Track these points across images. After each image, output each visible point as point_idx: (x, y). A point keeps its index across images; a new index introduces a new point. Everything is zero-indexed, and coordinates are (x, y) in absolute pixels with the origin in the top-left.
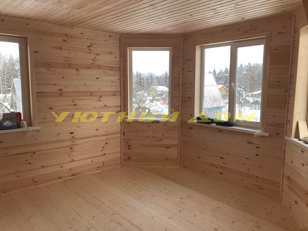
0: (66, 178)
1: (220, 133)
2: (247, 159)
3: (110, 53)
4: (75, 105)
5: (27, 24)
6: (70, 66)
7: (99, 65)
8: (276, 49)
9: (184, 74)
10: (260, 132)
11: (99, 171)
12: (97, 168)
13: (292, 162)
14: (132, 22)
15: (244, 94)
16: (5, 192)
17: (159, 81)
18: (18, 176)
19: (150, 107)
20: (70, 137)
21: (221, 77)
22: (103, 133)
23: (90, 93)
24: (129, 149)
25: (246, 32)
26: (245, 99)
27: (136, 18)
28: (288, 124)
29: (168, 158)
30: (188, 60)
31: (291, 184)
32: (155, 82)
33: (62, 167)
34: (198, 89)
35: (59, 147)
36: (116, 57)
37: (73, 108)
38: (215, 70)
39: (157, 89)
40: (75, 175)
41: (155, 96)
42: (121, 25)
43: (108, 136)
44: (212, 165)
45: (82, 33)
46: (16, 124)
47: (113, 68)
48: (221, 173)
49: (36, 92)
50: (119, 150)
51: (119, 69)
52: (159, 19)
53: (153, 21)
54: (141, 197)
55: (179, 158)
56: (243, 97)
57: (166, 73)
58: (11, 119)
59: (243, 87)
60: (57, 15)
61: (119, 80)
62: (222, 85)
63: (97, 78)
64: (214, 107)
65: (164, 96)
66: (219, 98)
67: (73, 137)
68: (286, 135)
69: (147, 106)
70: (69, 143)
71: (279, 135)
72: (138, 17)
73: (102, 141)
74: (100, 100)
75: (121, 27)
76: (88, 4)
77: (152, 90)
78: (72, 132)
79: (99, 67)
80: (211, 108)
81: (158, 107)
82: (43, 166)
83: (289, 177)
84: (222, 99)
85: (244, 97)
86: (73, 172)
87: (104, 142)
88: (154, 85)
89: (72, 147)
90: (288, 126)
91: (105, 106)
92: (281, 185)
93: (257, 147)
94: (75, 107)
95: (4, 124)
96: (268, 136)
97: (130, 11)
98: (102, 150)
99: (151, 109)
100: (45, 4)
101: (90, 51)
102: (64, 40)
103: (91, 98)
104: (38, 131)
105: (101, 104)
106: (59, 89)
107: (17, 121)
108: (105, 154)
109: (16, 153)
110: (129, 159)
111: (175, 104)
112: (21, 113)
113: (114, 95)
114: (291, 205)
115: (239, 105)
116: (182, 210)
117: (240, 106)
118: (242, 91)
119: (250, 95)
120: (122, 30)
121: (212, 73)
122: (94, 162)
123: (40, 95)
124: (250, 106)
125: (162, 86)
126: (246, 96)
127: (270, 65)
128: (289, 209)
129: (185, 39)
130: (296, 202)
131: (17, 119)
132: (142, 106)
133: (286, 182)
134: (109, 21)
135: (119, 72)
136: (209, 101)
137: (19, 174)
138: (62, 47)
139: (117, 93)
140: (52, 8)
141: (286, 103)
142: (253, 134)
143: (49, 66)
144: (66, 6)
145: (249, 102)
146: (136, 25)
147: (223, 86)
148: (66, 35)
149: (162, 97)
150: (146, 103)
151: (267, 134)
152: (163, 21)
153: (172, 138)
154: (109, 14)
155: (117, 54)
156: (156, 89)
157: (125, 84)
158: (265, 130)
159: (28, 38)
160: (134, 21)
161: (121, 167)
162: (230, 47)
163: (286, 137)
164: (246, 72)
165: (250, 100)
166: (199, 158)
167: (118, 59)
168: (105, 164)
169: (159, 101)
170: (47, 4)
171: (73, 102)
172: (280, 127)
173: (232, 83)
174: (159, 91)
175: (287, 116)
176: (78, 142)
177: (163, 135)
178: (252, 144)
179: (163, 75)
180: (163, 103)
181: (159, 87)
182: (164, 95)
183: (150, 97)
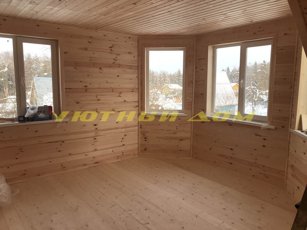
0: (90, 166)
1: (230, 127)
2: (255, 150)
3: (129, 53)
4: (98, 100)
5: (59, 29)
6: (94, 65)
7: (119, 64)
8: (282, 49)
9: (197, 72)
10: (267, 125)
11: (119, 160)
12: (117, 157)
13: (295, 151)
14: (150, 25)
15: (257, 92)
16: (39, 175)
17: (173, 79)
18: (50, 162)
19: (164, 104)
20: (94, 129)
21: (235, 75)
22: (123, 126)
23: (112, 89)
24: (146, 140)
25: (255, 33)
26: (259, 98)
27: (154, 22)
28: (292, 117)
29: (181, 149)
30: (201, 59)
31: (294, 171)
32: (168, 80)
33: (86, 155)
34: (210, 86)
35: (85, 137)
36: (134, 57)
37: (97, 102)
38: (228, 68)
39: (170, 87)
40: (97, 163)
41: (168, 94)
42: (140, 28)
43: (127, 129)
44: (222, 156)
45: (104, 36)
46: (48, 116)
47: (131, 67)
48: (231, 163)
49: (65, 88)
50: (137, 142)
51: (137, 68)
52: (175, 23)
53: (169, 24)
54: (157, 182)
55: (192, 150)
56: (256, 95)
57: (179, 72)
58: (44, 112)
59: (257, 85)
60: (85, 21)
61: (137, 78)
62: (236, 83)
63: (118, 76)
64: (227, 105)
65: (177, 94)
66: (232, 96)
67: (96, 129)
68: (291, 128)
69: (160, 104)
70: (93, 134)
71: (284, 128)
72: (156, 22)
73: (122, 133)
74: (121, 96)
75: (140, 30)
76: (114, 11)
77: (165, 88)
78: (95, 124)
79: (120, 66)
80: (224, 106)
81: (171, 104)
82: (70, 154)
83: (292, 166)
84: (235, 97)
85: (258, 95)
86: (95, 161)
87: (123, 134)
88: (167, 83)
89: (96, 137)
90: (293, 120)
91: (125, 101)
92: (286, 172)
93: (264, 139)
94: (98, 102)
95: (39, 116)
96: (274, 129)
97: (149, 16)
98: (122, 141)
99: (164, 107)
100: (77, 12)
101: (112, 52)
102: (89, 42)
103: (112, 93)
104: (66, 123)
105: (121, 99)
106: (85, 86)
107: (49, 113)
108: (124, 145)
109: (49, 142)
110: (145, 150)
111: (189, 100)
112: (52, 107)
113: (132, 91)
114: (294, 191)
115: (252, 103)
116: (195, 194)
117: (254, 104)
118: (255, 89)
119: (264, 93)
120: (141, 32)
121: (225, 71)
122: (114, 151)
123: (68, 90)
124: (264, 104)
125: (174, 84)
126: (260, 94)
127: (276, 64)
128: (292, 194)
129: (198, 40)
130: (298, 188)
131: (49, 112)
132: (155, 104)
133: (290, 170)
134: (130, 25)
135: (137, 71)
136: (222, 99)
137: (50, 160)
138: (87, 48)
139: (135, 90)
140: (82, 16)
141: (291, 98)
142: (260, 127)
143: (76, 65)
144: (95, 13)
145: (263, 100)
146: (154, 28)
147: (237, 85)
148: (91, 37)
149: (175, 95)
150: (159, 100)
151: (273, 127)
152: (178, 24)
153: (186, 131)
154: (130, 19)
155: (136, 53)
156: (168, 87)
157: (142, 82)
158: (272, 124)
159: (59, 41)
160: (152, 25)
161: (139, 157)
162: (240, 47)
163: (290, 129)
164: (260, 70)
165: (264, 98)
166: (210, 149)
167: (136, 59)
168: (124, 154)
169: (171, 99)
170: (78, 12)
171: (97, 97)
172: (285, 120)
173: (242, 80)
174: (172, 89)
175: (292, 110)
176: (100, 133)
177: (177, 129)
178: (260, 136)
179: (176, 73)
180: (175, 101)
181: (172, 85)
182: (177, 92)
183: (163, 95)
